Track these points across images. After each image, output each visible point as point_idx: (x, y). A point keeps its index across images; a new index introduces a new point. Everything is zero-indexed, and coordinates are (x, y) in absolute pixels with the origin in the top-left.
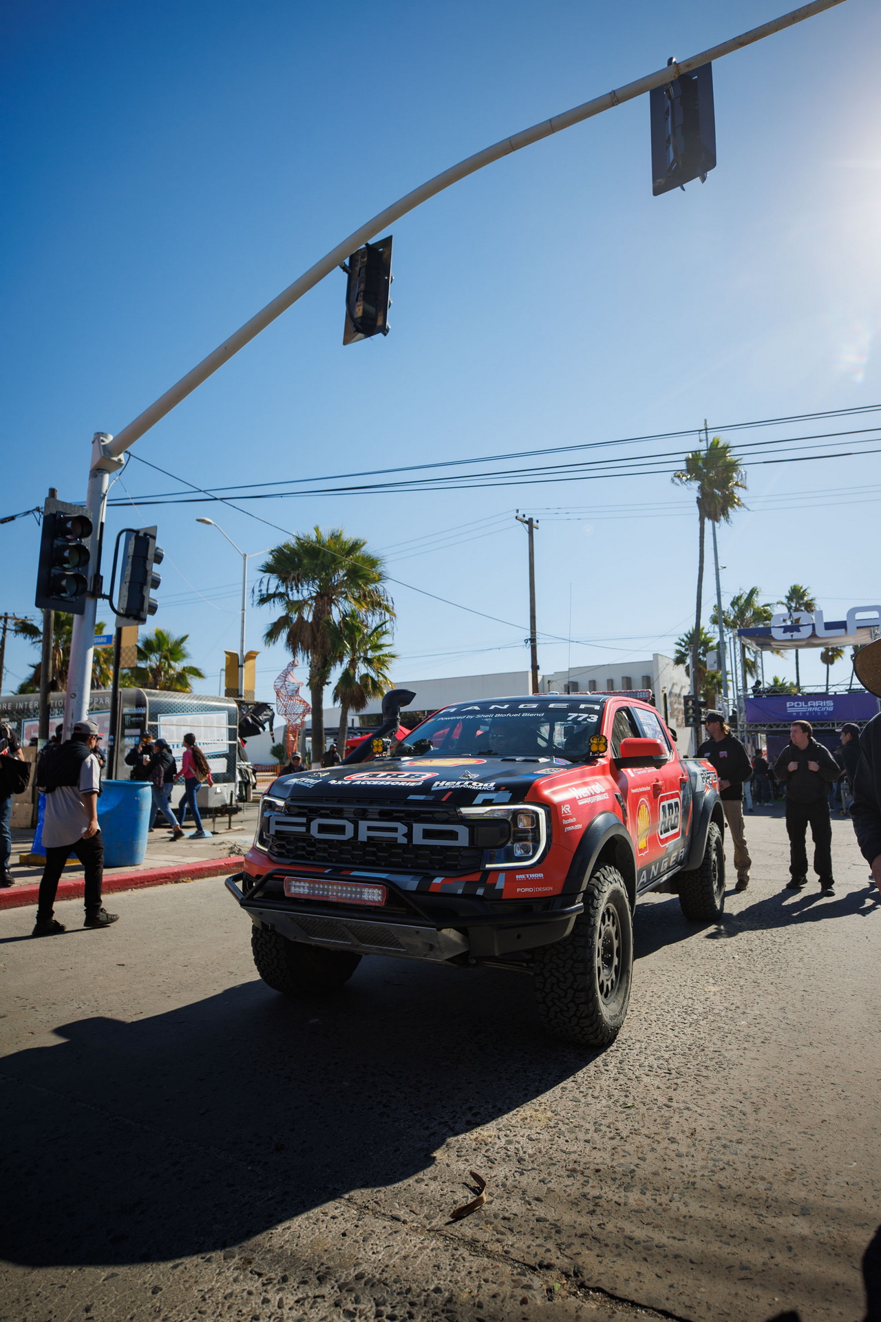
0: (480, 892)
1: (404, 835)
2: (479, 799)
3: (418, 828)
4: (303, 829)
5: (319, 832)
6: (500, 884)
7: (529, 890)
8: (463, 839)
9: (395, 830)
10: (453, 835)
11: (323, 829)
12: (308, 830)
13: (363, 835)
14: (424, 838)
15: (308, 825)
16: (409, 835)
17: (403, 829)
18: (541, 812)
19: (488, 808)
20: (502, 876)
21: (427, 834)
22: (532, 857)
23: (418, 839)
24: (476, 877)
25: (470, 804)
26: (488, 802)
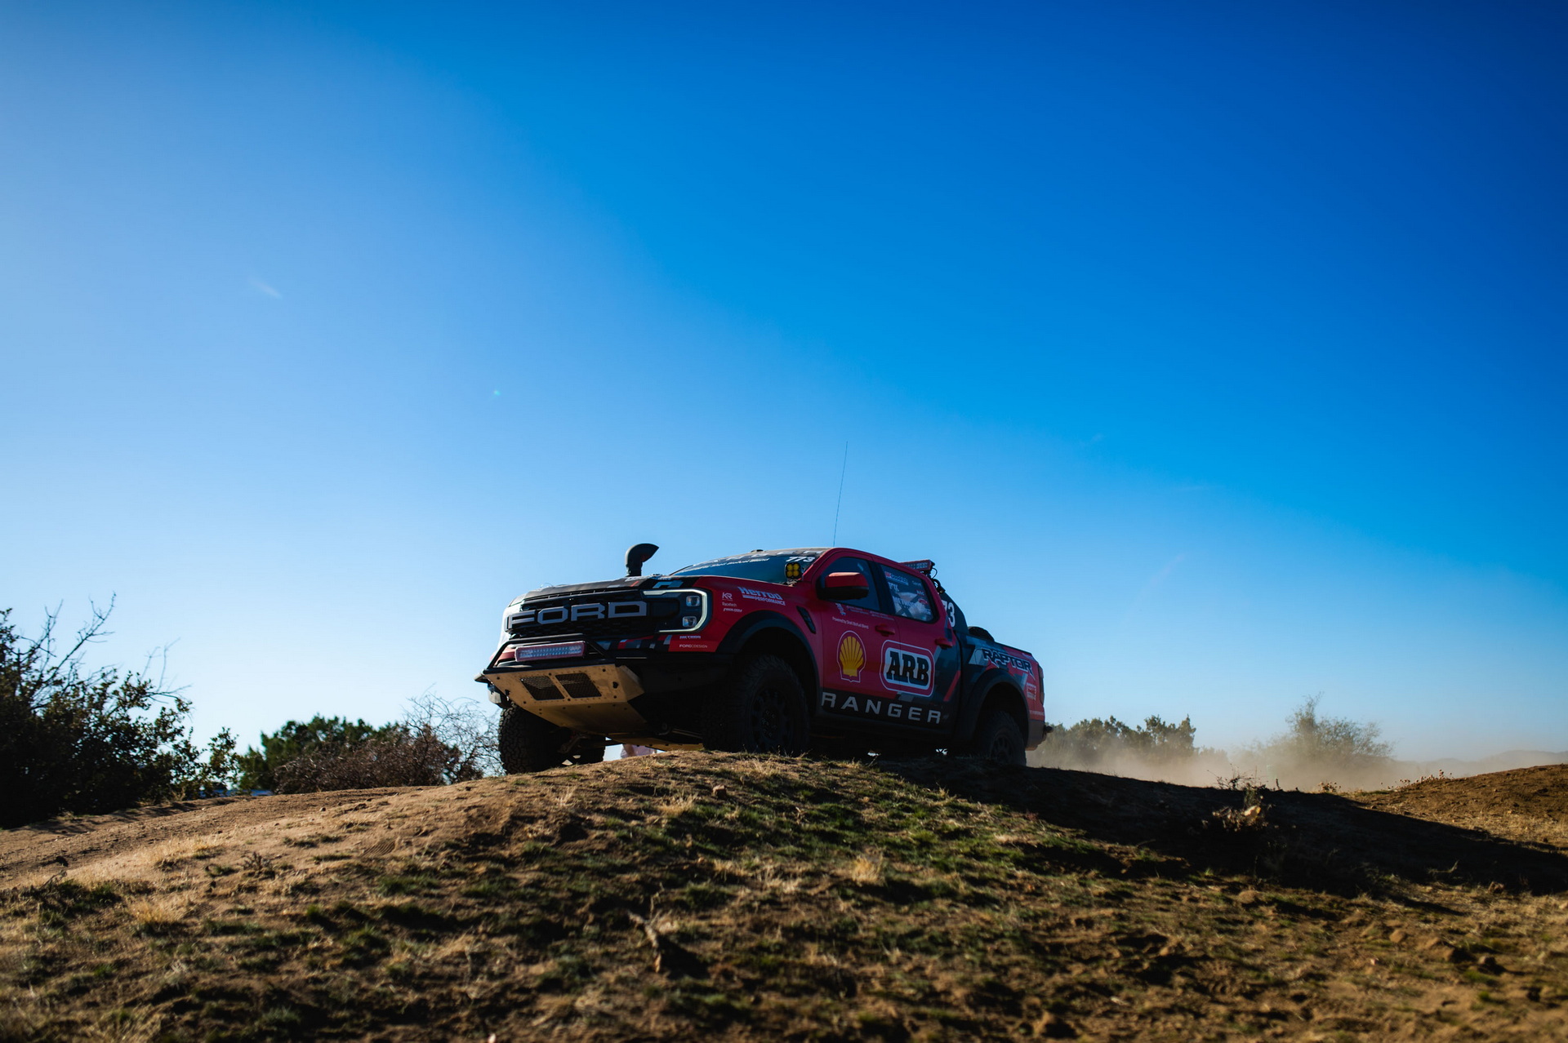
0: (652, 646)
1: (602, 612)
2: (658, 585)
3: (612, 605)
4: (532, 619)
5: (544, 619)
6: (667, 642)
7: (688, 646)
8: (643, 612)
9: (596, 609)
10: (636, 609)
11: (547, 616)
13: (574, 618)
14: (617, 612)
15: (535, 616)
16: (606, 612)
17: (602, 608)
18: (704, 594)
19: (664, 592)
20: (670, 637)
21: (619, 610)
22: (694, 626)
23: (612, 614)
24: (651, 638)
25: (651, 589)
26: (662, 588)
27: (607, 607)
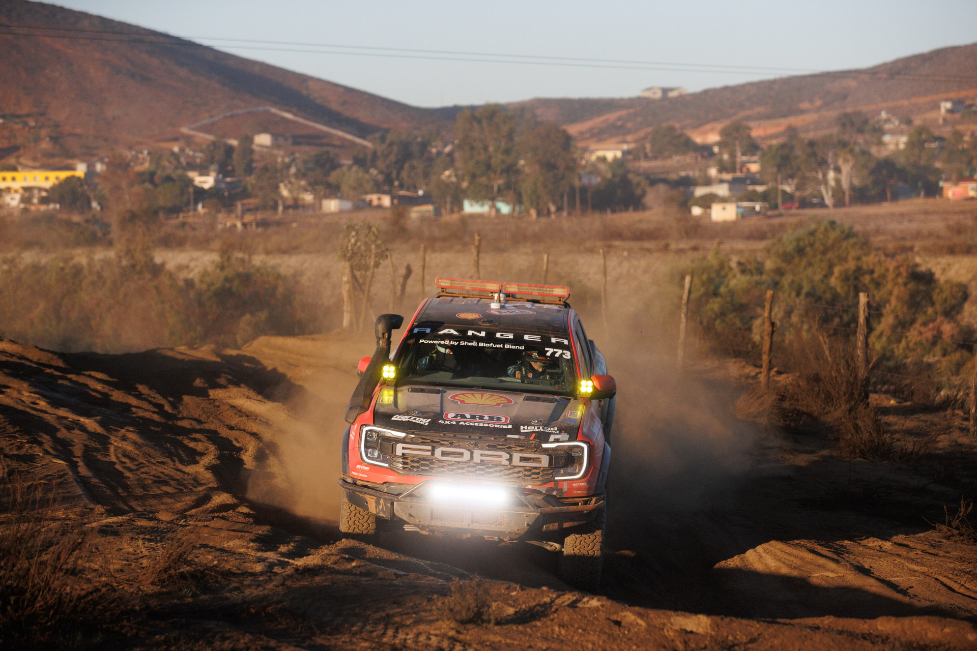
0: (554, 493)
1: (507, 460)
2: (552, 438)
3: (517, 456)
4: (428, 453)
5: (442, 456)
6: (563, 488)
7: (579, 492)
8: (545, 463)
9: (500, 456)
10: (538, 461)
11: (445, 453)
12: (433, 454)
13: (477, 459)
14: (520, 461)
15: (432, 451)
16: (510, 460)
17: (506, 456)
18: (585, 446)
19: (557, 445)
20: (565, 484)
21: (522, 459)
22: (578, 473)
23: (516, 462)
24: (552, 485)
25: (547, 442)
26: (557, 441)
27: (511, 456)
